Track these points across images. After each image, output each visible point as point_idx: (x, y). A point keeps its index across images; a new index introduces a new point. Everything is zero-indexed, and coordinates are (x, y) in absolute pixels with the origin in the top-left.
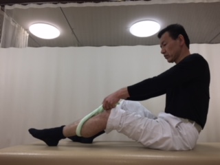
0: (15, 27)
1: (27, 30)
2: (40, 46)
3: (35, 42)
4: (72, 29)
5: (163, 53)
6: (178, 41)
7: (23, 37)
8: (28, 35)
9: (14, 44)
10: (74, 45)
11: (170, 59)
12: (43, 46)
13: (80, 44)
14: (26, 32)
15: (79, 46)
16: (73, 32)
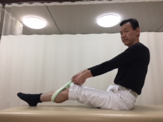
0: (13, 20)
2: (31, 34)
4: (55, 22)
8: (22, 26)
12: (33, 34)
13: (61, 33)
14: (21, 24)
16: (56, 24)
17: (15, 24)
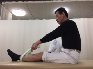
0: (6, 11)
1: (11, 12)
3: (15, 18)
4: (30, 12)
5: (56, 20)
6: (62, 15)
7: (10, 16)
8: (12, 14)
9: (6, 18)
10: (31, 19)
11: (59, 23)
14: (11, 13)
15: (33, 19)
16: (31, 14)
17: (8, 13)
